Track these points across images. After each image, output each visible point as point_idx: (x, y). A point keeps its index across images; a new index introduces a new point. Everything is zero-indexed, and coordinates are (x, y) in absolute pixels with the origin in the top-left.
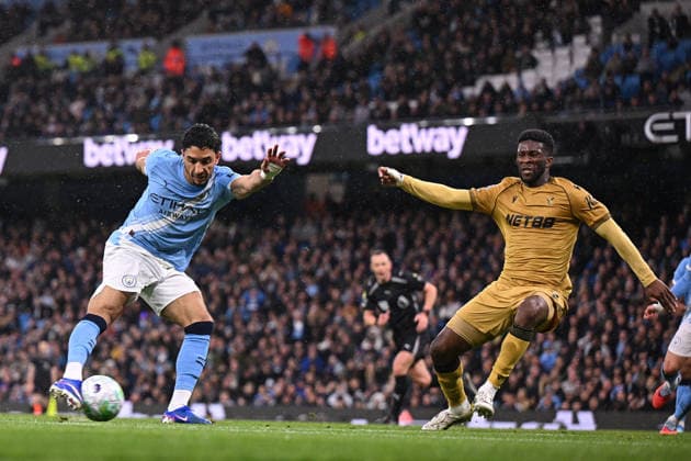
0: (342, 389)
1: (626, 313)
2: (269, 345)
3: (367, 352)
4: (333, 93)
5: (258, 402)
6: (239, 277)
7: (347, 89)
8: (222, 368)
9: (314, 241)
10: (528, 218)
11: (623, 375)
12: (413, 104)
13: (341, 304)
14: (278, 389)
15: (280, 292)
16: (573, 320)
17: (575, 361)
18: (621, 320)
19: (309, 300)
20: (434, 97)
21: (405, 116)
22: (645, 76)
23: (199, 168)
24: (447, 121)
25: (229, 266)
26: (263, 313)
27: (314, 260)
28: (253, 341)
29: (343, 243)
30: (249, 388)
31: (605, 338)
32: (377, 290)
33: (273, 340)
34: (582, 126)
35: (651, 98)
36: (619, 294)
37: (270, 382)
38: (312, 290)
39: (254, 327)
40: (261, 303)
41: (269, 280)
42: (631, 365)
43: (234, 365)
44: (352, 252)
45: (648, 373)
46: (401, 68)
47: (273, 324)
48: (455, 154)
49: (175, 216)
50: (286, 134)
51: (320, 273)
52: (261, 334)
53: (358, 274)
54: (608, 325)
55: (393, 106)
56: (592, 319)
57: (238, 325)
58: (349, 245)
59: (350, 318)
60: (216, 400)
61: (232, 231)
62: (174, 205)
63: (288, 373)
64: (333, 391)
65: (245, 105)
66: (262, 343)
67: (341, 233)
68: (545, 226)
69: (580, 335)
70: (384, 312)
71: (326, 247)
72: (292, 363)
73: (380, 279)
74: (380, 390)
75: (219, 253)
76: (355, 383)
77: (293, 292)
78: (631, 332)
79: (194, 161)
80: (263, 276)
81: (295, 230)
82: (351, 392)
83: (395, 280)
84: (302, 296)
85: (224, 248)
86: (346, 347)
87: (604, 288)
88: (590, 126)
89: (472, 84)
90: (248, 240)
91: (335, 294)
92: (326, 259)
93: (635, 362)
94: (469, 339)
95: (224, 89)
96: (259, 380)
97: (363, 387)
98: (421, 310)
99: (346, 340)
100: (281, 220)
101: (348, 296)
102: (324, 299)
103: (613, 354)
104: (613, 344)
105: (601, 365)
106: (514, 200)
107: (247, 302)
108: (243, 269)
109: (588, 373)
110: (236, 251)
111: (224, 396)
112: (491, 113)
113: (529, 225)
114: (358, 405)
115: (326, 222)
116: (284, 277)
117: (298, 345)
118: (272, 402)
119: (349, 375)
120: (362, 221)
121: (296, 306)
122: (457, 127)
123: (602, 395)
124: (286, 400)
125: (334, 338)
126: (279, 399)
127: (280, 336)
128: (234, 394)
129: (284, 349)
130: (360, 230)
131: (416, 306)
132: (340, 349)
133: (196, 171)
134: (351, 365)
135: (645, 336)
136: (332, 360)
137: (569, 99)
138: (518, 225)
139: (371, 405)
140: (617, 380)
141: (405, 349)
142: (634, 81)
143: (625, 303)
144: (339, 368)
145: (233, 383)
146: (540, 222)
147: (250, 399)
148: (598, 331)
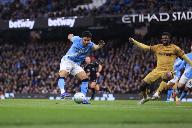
0: (45, 89)
1: (118, 68)
2: (24, 77)
3: (50, 79)
4: (39, 10)
5: (23, 92)
6: (14, 59)
7: (42, 9)
8: (12, 83)
9: (33, 49)
10: (165, 53)
11: (119, 84)
12: (60, 13)
13: (42, 66)
14: (28, 89)
15: (26, 63)
16: (105, 70)
17: (106, 80)
18: (117, 70)
19: (34, 65)
20: (65, 11)
21: (58, 16)
22: (122, 5)
23: (87, 42)
24: (70, 17)
25: (11, 56)
26: (22, 68)
27: (34, 54)
28: (20, 76)
29: (41, 49)
30: (20, 89)
31: (114, 74)
32: (87, 66)
33: (25, 76)
34: (105, 19)
35: (124, 11)
36: (116, 63)
37: (26, 87)
38: (34, 62)
39: (19, 72)
40: (21, 66)
41: (22, 60)
42: (121, 82)
43: (15, 83)
44: (44, 52)
45: (126, 84)
46: (56, 3)
47: (25, 71)
48: (72, 26)
49: (79, 52)
50: (27, 21)
51: (36, 58)
52: (21, 74)
53: (46, 58)
54: (114, 71)
55: (55, 13)
56: (110, 70)
57: (15, 72)
58: (43, 50)
59: (45, 70)
60: (11, 92)
61: (11, 47)
62: (79, 50)
63: (30, 84)
64: (43, 89)
65: (15, 13)
66: (22, 77)
67: (41, 47)
68: (169, 55)
69: (107, 74)
70: (89, 72)
71: (37, 51)
72: (31, 82)
73: (88, 63)
74: (55, 89)
75: (8, 53)
76: (48, 87)
77: (29, 63)
78: (120, 73)
79: (86, 40)
80: (21, 58)
81: (28, 46)
82: (47, 89)
83: (92, 64)
84: (32, 64)
85: (9, 51)
86: (45, 77)
87: (112, 61)
88: (108, 18)
89: (75, 7)
90: (16, 49)
91: (41, 63)
92: (37, 54)
93: (122, 81)
94: (149, 83)
95: (9, 9)
96: (23, 86)
97: (51, 88)
98: (98, 71)
99: (45, 75)
100: (24, 44)
101: (44, 64)
102: (38, 65)
103: (116, 79)
104: (116, 76)
105: (113, 81)
106: (161, 49)
107: (17, 66)
108: (15, 57)
109: (110, 84)
110: (13, 52)
111: (14, 91)
112: (81, 15)
113: (165, 55)
114: (50, 93)
115: (36, 44)
116: (27, 59)
117: (32, 77)
118: (26, 92)
119: (47, 85)
120: (46, 44)
121: (30, 67)
122: (72, 19)
123: (115, 89)
124: (31, 92)
125: (41, 75)
126: (28, 91)
127: (27, 75)
128: (16, 90)
129: (28, 78)
130: (46, 46)
131: (97, 70)
132: (43, 78)
133: (86, 43)
134: (47, 82)
135: (124, 74)
136: (42, 81)
137: (102, 11)
138: (162, 55)
139: (53, 93)
140: (118, 86)
141: (94, 81)
142: (118, 6)
143: (118, 65)
144: (43, 83)
145: (15, 87)
146: (168, 55)
147: (20, 91)
148: (112, 72)
